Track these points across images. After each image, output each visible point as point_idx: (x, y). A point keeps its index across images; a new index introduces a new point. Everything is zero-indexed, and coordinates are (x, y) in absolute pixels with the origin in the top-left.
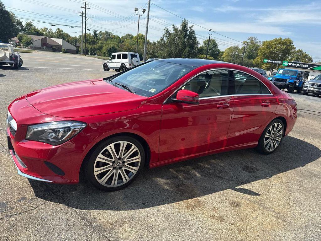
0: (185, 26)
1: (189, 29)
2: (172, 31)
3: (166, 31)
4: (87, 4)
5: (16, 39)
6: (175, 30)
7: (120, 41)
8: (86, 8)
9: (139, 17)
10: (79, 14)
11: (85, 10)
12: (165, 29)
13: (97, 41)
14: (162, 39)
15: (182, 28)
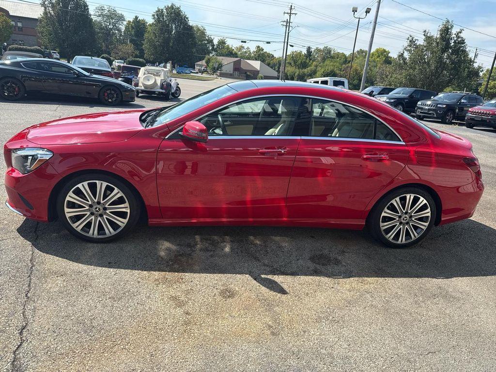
0: (448, 32)
1: (453, 36)
2: (421, 41)
3: (410, 41)
4: (293, 7)
5: (203, 62)
6: (429, 39)
7: (346, 61)
8: (290, 13)
9: (359, 20)
10: (282, 23)
11: (289, 17)
12: (408, 39)
13: (309, 62)
14: (401, 56)
15: (441, 35)
